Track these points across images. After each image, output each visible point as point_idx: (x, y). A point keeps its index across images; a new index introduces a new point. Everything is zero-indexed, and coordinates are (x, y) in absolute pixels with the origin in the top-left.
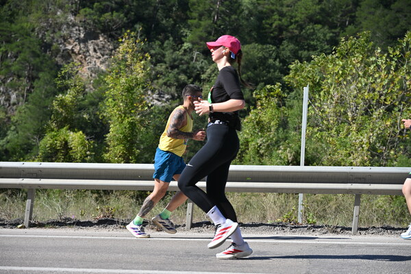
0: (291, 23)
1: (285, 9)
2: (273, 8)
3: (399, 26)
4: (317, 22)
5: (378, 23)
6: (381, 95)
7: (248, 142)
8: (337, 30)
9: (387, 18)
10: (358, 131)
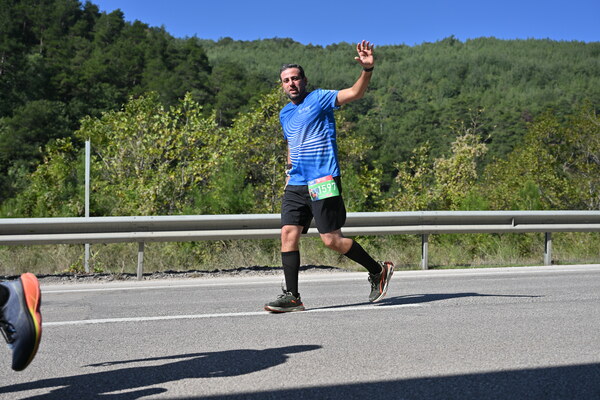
0: (79, 81)
1: (72, 68)
2: (61, 65)
3: (182, 87)
4: (105, 81)
5: (163, 83)
6: (165, 151)
7: (36, 196)
8: (125, 89)
9: (172, 79)
10: (146, 184)
